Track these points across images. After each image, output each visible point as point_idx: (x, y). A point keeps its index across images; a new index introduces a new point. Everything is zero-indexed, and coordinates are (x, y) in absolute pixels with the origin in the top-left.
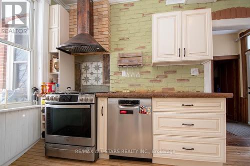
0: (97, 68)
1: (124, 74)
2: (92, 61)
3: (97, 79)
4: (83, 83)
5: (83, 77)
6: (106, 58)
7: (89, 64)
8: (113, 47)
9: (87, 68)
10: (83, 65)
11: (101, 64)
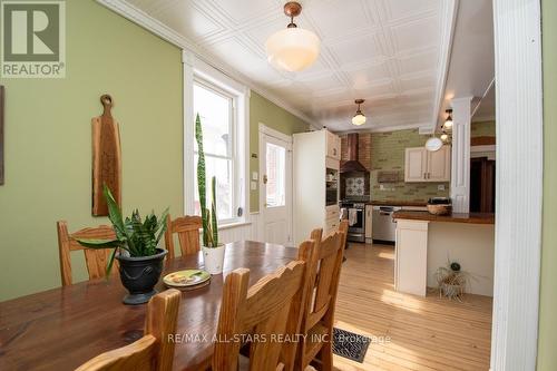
0: (359, 182)
1: (382, 187)
2: (355, 177)
3: (359, 191)
4: (348, 194)
5: (347, 189)
6: (367, 175)
7: (353, 180)
8: (374, 166)
9: (350, 183)
10: (348, 180)
11: (362, 179)
